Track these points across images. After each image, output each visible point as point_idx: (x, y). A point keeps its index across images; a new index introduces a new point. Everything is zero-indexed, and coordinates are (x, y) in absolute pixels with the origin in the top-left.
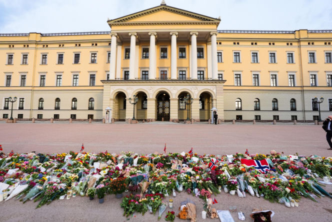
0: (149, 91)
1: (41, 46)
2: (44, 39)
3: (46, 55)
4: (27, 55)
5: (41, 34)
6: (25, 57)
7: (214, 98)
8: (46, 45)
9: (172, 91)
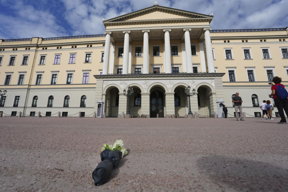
0: (143, 86)
1: (41, 49)
2: (44, 42)
3: (45, 57)
4: (28, 57)
5: (42, 38)
6: (25, 58)
7: (213, 91)
8: (45, 47)
9: (167, 86)
